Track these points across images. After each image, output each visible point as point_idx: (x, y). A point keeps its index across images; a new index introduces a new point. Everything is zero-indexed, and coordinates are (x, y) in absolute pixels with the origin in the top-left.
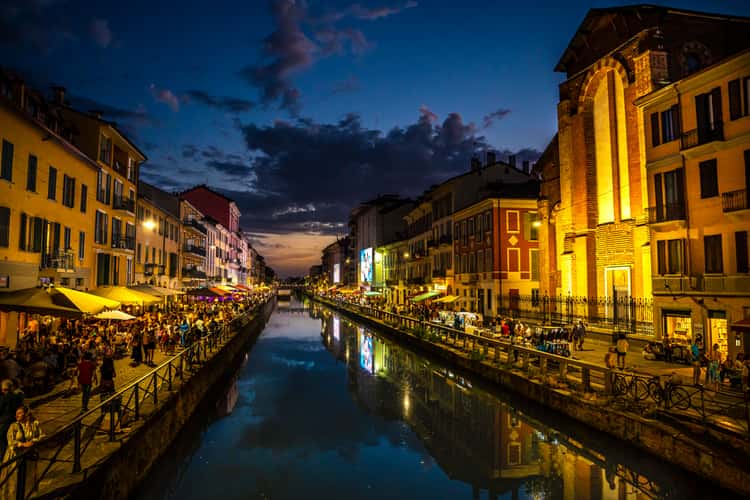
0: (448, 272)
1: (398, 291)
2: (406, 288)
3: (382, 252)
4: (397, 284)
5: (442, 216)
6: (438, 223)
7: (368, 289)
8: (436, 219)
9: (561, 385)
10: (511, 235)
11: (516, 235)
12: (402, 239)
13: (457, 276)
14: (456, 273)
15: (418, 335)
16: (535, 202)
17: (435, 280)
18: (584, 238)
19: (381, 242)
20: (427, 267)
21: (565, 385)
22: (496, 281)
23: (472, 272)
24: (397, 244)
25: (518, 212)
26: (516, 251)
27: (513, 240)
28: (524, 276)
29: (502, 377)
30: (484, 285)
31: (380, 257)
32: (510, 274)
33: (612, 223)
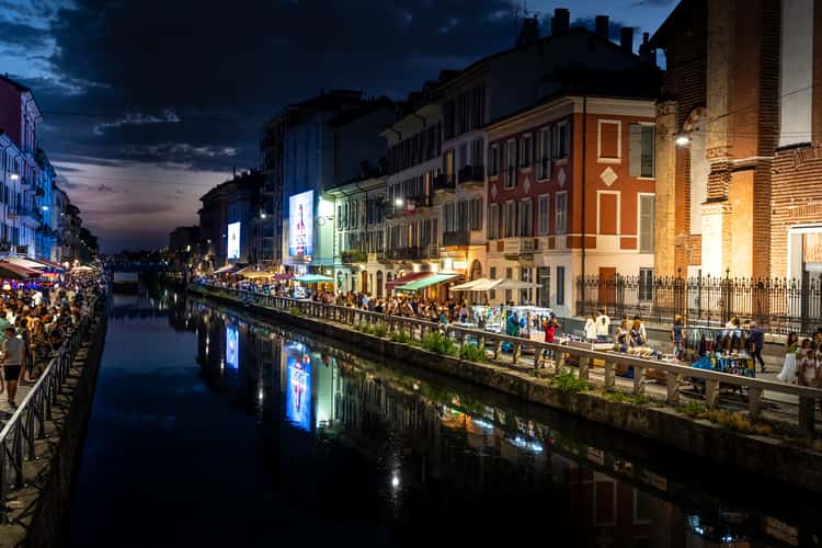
0: (474, 236)
1: (364, 273)
2: (383, 268)
3: (334, 197)
4: (365, 260)
5: (463, 131)
6: (455, 144)
7: (303, 269)
8: (450, 136)
9: (760, 429)
10: (604, 166)
11: (613, 166)
12: (375, 174)
13: (493, 243)
14: (491, 237)
15: (434, 350)
16: (652, 104)
17: (445, 252)
18: (750, 173)
19: (333, 180)
20: (428, 227)
21: (767, 428)
22: (576, 251)
23: (525, 234)
24: (365, 185)
25: (619, 122)
26: (615, 196)
27: (609, 176)
28: (627, 244)
29: (630, 418)
30: (550, 260)
31: (330, 208)
32: (600, 239)
33: (809, 144)
